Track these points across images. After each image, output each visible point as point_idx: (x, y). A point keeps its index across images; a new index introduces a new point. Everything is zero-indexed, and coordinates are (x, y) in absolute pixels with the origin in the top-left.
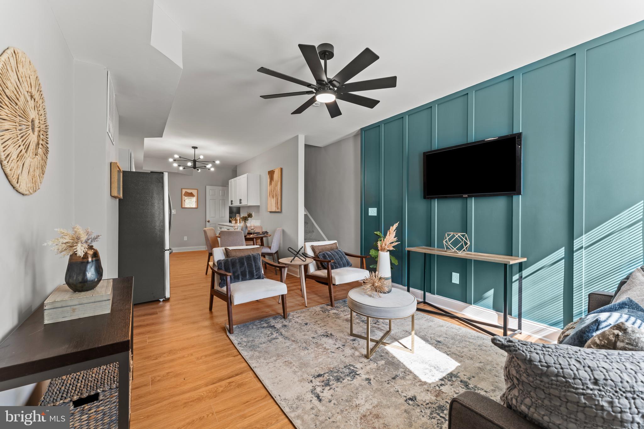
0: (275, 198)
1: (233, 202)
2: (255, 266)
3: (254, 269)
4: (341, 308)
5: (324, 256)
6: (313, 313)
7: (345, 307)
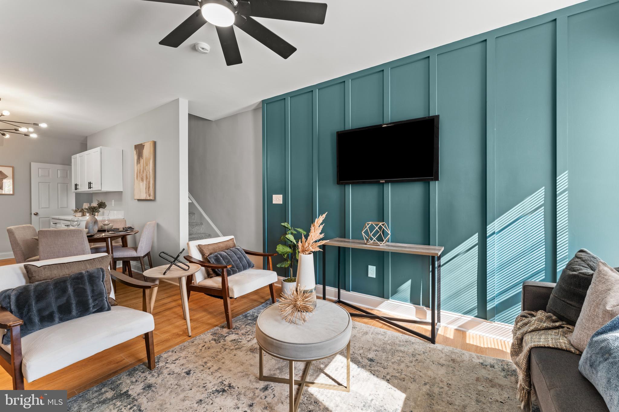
0: (145, 182)
1: (79, 187)
2: (93, 291)
3: (90, 297)
4: (243, 329)
5: (217, 259)
6: (200, 346)
7: (247, 326)
